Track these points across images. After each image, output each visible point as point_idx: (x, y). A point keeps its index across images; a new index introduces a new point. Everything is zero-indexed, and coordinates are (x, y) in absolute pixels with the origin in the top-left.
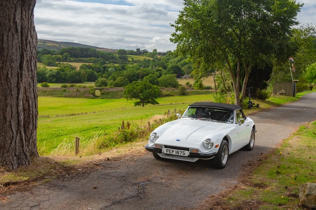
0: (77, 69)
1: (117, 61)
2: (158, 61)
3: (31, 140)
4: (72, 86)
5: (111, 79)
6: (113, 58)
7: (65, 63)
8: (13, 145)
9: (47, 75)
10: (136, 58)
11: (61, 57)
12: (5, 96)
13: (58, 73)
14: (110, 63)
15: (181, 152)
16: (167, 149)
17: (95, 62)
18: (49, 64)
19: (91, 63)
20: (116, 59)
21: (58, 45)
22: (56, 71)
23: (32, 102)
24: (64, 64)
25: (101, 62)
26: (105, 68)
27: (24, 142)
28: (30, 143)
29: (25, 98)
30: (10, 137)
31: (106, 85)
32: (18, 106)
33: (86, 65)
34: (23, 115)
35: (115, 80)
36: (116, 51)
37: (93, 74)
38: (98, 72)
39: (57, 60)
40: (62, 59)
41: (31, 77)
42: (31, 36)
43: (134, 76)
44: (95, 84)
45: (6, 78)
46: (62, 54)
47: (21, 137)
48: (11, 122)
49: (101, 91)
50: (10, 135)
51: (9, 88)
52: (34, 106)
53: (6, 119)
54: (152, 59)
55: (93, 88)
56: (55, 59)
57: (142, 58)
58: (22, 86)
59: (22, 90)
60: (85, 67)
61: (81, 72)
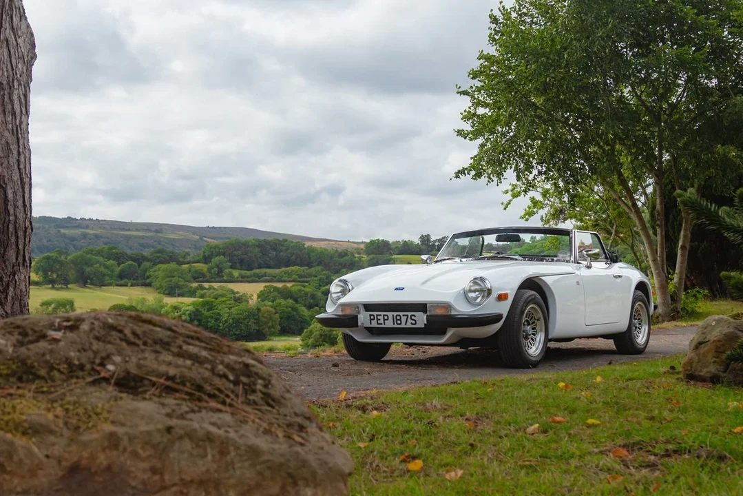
0: (251, 302)
3: (11, 289)
6: (352, 264)
7: (215, 285)
11: (205, 270)
13: (196, 314)
15: (407, 316)
16: (370, 315)
17: (302, 279)
18: (171, 292)
19: (290, 281)
21: (198, 237)
22: (191, 308)
23: (14, 192)
24: (214, 289)
25: (319, 277)
33: (276, 289)
36: (362, 246)
37: (295, 313)
38: (310, 307)
39: (195, 279)
40: (208, 275)
41: (13, 130)
42: (13, 28)
44: (303, 340)
46: (206, 260)
55: (297, 352)
56: (189, 276)
60: (272, 295)
61: (263, 309)
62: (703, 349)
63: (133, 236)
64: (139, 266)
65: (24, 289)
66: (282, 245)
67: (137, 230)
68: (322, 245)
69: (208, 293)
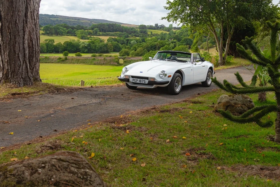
0: (105, 42)
1: (138, 35)
2: (174, 34)
3: (34, 69)
4: (100, 56)
5: (132, 50)
6: (135, 32)
7: (95, 36)
8: (20, 71)
9: (81, 47)
10: (154, 32)
12: (15, 36)
13: (89, 45)
14: (132, 36)
15: (143, 80)
16: (133, 79)
17: (120, 36)
18: (82, 38)
19: (117, 36)
20: (138, 33)
21: (90, 22)
22: (88, 43)
23: (35, 42)
24: (95, 38)
25: (125, 35)
26: (128, 40)
27: (29, 69)
28: (34, 71)
29: (30, 39)
30: (18, 65)
31: (128, 55)
32: (24, 43)
33: (112, 38)
34: (28, 50)
35: (136, 51)
36: (138, 26)
38: (122, 44)
39: (89, 34)
40: (93, 33)
41: (34, 24)
43: (152, 47)
44: (120, 54)
45: (15, 23)
46: (92, 29)
47: (26, 66)
48: (19, 54)
49: (124, 60)
50: (19, 63)
51: (17, 30)
52: (37, 45)
53: (15, 52)
54: (168, 33)
55: (118, 57)
56: (87, 34)
57: (159, 32)
58: (27, 30)
59: (27, 33)
60: (111, 40)
61: (108, 44)
62: (220, 104)
63: (71, 21)
64: (73, 30)
65: (38, 68)
66: (115, 25)
67: (72, 19)
68: (126, 26)
69: (93, 39)
